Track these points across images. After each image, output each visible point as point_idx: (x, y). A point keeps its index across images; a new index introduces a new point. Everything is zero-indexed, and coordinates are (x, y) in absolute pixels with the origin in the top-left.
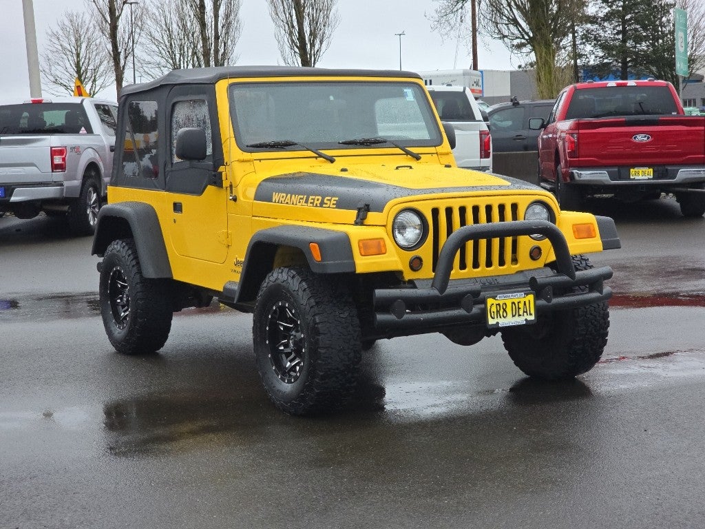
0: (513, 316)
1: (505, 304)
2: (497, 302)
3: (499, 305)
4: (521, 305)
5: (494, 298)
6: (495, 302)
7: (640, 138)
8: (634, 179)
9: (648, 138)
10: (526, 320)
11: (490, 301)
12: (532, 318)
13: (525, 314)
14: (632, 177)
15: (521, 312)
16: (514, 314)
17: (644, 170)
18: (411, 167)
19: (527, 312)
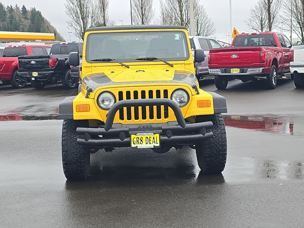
0: (146, 144)
1: (142, 138)
2: (138, 137)
3: (138, 138)
4: (152, 139)
5: (135, 134)
6: (136, 136)
7: (234, 56)
8: (232, 73)
9: (237, 56)
10: (154, 146)
11: (133, 136)
12: (158, 145)
13: (154, 143)
14: (231, 72)
15: (151, 142)
16: (147, 143)
17: (236, 69)
18: (144, 71)
19: (155, 142)
